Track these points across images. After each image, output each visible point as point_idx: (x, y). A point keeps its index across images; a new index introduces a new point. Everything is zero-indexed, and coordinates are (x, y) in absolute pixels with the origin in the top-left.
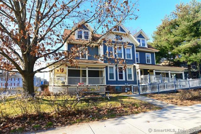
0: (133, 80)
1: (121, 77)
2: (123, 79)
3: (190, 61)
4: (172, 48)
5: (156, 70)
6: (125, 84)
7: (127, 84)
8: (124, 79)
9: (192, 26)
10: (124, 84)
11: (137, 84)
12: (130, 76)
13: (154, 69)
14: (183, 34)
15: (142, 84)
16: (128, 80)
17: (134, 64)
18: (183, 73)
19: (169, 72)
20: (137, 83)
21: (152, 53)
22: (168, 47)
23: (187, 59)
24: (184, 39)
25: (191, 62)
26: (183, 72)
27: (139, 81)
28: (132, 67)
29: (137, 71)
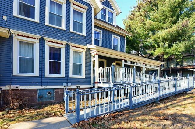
0: (83, 75)
1: (55, 68)
2: (60, 74)
3: (167, 54)
5: (126, 61)
6: (65, 84)
7: (69, 84)
8: (63, 74)
9: (176, 7)
10: (63, 85)
11: (90, 84)
12: (77, 68)
13: (123, 59)
14: (163, 18)
15: (100, 85)
16: (71, 75)
18: (158, 69)
19: (144, 67)
20: (92, 82)
21: (122, 36)
22: (142, 34)
23: (165, 51)
25: (169, 55)
26: (159, 67)
27: (94, 78)
28: (84, 51)
29: (93, 59)
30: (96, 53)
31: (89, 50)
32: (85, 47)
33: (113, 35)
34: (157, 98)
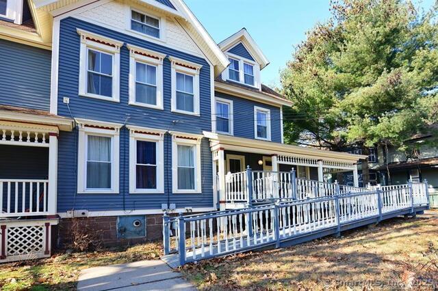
0: (198, 189)
1: (147, 177)
3: (372, 137)
4: (329, 104)
5: (280, 158)
6: (164, 206)
7: (173, 206)
8: (160, 188)
9: (381, 43)
10: (160, 207)
11: (212, 206)
12: (187, 177)
13: (273, 155)
14: (358, 64)
15: (229, 206)
16: (175, 190)
17: (207, 134)
18: (355, 169)
19: (320, 166)
20: (215, 201)
22: (318, 100)
23: (366, 131)
24: (359, 80)
25: (376, 140)
26: (356, 166)
27: (218, 192)
28: (198, 143)
29: (215, 158)
30: (219, 146)
31: (207, 141)
32: (200, 137)
33: (256, 108)
34: (335, 228)
